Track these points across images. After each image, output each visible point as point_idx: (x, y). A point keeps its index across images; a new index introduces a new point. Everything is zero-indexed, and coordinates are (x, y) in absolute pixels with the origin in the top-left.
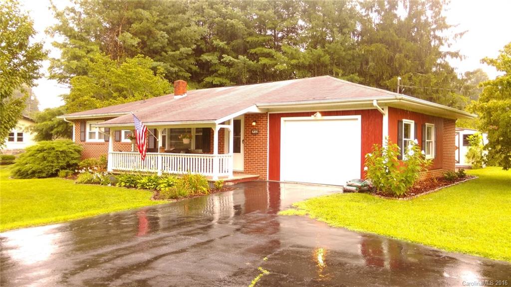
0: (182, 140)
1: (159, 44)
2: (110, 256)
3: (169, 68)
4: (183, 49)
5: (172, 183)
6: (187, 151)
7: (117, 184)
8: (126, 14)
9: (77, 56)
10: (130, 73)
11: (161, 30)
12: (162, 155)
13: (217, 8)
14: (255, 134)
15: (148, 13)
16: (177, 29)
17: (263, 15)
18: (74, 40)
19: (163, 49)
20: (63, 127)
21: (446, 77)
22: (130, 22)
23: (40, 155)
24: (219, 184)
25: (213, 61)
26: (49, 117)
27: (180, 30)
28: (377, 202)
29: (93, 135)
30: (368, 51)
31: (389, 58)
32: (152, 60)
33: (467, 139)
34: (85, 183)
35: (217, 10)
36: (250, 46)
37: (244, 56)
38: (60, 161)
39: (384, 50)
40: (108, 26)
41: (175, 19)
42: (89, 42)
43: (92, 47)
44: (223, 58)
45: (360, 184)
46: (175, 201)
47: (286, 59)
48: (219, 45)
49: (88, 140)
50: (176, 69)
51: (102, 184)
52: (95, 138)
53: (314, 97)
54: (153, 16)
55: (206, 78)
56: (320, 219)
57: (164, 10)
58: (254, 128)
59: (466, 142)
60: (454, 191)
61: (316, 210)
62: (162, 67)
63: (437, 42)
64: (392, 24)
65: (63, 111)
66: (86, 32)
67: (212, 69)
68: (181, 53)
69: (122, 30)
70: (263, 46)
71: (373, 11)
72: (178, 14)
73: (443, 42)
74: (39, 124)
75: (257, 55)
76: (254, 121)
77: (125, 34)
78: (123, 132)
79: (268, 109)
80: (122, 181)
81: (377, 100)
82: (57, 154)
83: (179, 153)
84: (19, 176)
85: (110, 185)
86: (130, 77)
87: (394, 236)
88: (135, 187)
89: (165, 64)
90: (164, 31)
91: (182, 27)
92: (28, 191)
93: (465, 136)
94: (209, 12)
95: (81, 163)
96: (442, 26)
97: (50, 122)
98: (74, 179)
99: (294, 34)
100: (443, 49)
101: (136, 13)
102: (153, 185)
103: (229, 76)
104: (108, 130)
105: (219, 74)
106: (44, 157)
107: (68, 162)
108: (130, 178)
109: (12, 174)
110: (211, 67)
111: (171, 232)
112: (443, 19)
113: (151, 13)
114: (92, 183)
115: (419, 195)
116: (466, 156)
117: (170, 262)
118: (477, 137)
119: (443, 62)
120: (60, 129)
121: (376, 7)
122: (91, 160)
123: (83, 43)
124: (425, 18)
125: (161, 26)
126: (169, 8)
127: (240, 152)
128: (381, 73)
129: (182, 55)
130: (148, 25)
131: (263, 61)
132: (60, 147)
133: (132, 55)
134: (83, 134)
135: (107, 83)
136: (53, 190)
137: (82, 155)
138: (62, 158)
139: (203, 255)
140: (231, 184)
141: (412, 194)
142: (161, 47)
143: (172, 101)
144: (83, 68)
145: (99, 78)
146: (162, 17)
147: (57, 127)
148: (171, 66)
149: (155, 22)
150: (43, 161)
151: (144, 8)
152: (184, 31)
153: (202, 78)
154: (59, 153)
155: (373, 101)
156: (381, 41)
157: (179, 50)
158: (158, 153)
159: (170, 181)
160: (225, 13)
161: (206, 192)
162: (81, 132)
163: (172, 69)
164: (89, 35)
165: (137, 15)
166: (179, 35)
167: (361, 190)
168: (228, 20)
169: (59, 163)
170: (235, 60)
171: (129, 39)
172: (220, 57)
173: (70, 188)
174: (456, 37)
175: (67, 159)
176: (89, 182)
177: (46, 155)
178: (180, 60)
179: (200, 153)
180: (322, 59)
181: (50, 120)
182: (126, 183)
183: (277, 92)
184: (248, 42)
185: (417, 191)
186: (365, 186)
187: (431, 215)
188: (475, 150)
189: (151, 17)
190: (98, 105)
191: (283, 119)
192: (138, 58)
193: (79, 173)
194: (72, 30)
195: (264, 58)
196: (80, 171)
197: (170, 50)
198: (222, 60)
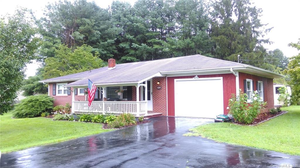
0: (117, 93)
1: (95, 38)
2: (96, 162)
3: (101, 52)
4: (109, 41)
5: (113, 119)
6: (119, 100)
7: (79, 120)
8: (76, 21)
9: (47, 46)
10: (80, 55)
11: (96, 30)
12: (105, 102)
13: (128, 17)
14: (159, 89)
15: (89, 20)
16: (105, 29)
17: (155, 21)
18: (46, 37)
19: (97, 41)
20: (40, 87)
21: (262, 54)
22: (78, 26)
23: (30, 104)
24: (141, 118)
25: (126, 47)
26: (32, 81)
27: (107, 30)
28: (237, 128)
29: (60, 91)
30: (216, 40)
31: (228, 44)
32: (92, 47)
33: (278, 90)
34: (59, 120)
35: (128, 18)
36: (147, 38)
37: (144, 44)
38: (42, 107)
39: (225, 39)
40: (65, 28)
41: (104, 24)
42: (54, 38)
43: (57, 41)
44: (132, 45)
45: (224, 117)
46: (118, 129)
47: (169, 45)
48: (129, 38)
49: (57, 95)
50: (105, 52)
51: (70, 120)
52: (61, 93)
53: (195, 67)
54: (92, 22)
55: (123, 57)
56: (208, 138)
57: (98, 18)
58: (158, 86)
59: (277, 92)
60: (278, 120)
61: (204, 133)
62: (97, 51)
63: (256, 34)
64: (229, 25)
65: (40, 78)
66: (53, 32)
67: (125, 52)
68: (108, 43)
69: (73, 30)
70: (155, 38)
71: (218, 17)
72: (105, 20)
73: (259, 34)
74: (25, 86)
75: (152, 43)
76: (158, 82)
77: (75, 33)
78: (79, 89)
79: (166, 74)
80: (82, 118)
81: (233, 68)
82: (40, 103)
83: (114, 101)
84: (18, 116)
85: (74, 121)
86: (80, 57)
87: (256, 147)
88: (90, 121)
89: (99, 49)
90: (98, 30)
91: (108, 28)
92: (27, 125)
93: (277, 88)
94: (124, 19)
95: (54, 108)
96: (258, 25)
97: (32, 84)
98: (50, 117)
99: (172, 31)
100: (259, 38)
101: (81, 21)
102: (101, 120)
103: (135, 56)
104: (70, 88)
105: (130, 55)
106: (32, 105)
107: (47, 108)
108: (87, 116)
109: (14, 116)
110: (125, 51)
111: (125, 147)
112: (259, 21)
113: (91, 21)
114: (63, 120)
115: (259, 123)
116: (278, 99)
117: (133, 164)
118: (284, 88)
119: (259, 46)
120: (38, 88)
121: (220, 15)
122: (60, 106)
123: (51, 38)
124: (248, 21)
125: (96, 27)
126: (101, 17)
127: (150, 100)
128: (224, 53)
129: (109, 44)
130: (89, 27)
131: (156, 46)
132: (42, 99)
133: (80, 45)
134: (54, 91)
135: (66, 61)
136: (42, 125)
137: (55, 104)
138: (43, 106)
139: (150, 160)
140: (147, 118)
141: (255, 122)
142: (96, 40)
143: (107, 71)
144: (51, 53)
145: (61, 59)
146: (97, 23)
147: (36, 87)
148: (102, 51)
149: (93, 25)
150: (32, 108)
151: (86, 18)
152: (110, 30)
153: (120, 57)
154: (41, 103)
155: (230, 68)
156: (223, 34)
157: (107, 41)
158: (103, 101)
159: (112, 118)
160: (133, 19)
161: (135, 123)
162: (53, 90)
163: (103, 52)
164: (54, 33)
165: (83, 22)
166: (106, 33)
167: (225, 121)
168: (135, 23)
169: (41, 108)
170: (139, 46)
171: (78, 35)
172: (131, 45)
173: (51, 123)
174: (266, 31)
175: (46, 106)
176: (61, 119)
177: (34, 104)
178: (107, 47)
179: (126, 101)
180: (190, 45)
181: (32, 83)
182: (84, 119)
183: (170, 64)
184: (146, 36)
185: (258, 121)
186: (227, 118)
187: (272, 134)
188: (283, 96)
189: (91, 23)
190: (61, 74)
191: (175, 80)
192: (84, 46)
193: (54, 114)
194: (44, 31)
195: (156, 45)
196: (54, 113)
197: (101, 41)
198: (132, 46)
